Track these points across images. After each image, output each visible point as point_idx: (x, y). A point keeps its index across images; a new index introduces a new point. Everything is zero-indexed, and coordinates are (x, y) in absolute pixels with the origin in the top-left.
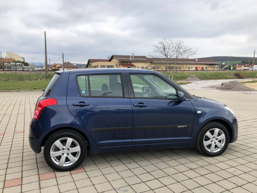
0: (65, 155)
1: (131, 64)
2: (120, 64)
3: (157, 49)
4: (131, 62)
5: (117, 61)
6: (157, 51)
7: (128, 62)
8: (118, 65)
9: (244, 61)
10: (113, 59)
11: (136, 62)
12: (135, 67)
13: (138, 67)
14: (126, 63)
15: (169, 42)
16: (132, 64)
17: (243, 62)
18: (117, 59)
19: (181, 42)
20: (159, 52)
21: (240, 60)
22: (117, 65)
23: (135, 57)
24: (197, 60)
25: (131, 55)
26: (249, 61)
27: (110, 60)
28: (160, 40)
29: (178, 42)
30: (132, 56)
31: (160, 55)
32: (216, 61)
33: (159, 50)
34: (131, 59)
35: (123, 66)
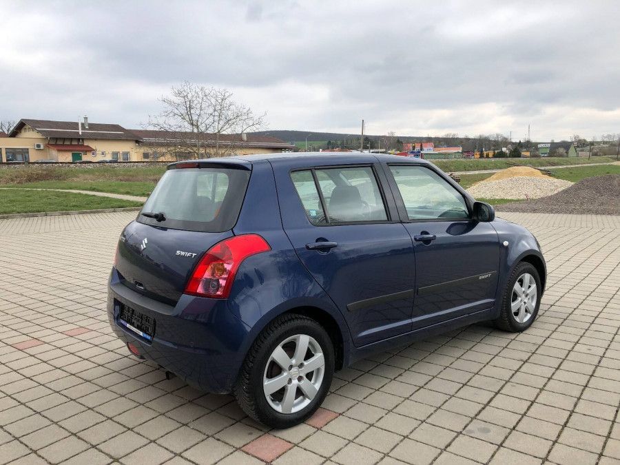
0: (295, 382)
1: (83, 145)
2: (48, 145)
3: (170, 108)
4: (83, 139)
5: (39, 136)
6: (171, 115)
7: (71, 139)
8: (42, 147)
9: (330, 142)
10: (23, 131)
11: (96, 140)
12: (93, 154)
13: (103, 154)
14: (67, 143)
15: (200, 93)
16: (86, 143)
17: (328, 144)
18: (39, 132)
19: (227, 95)
20: (176, 116)
21: (322, 140)
22: (38, 146)
23: (92, 126)
24: (245, 138)
25: (81, 121)
26: (339, 142)
27: (14, 134)
28: (179, 87)
29: (219, 94)
30: (83, 124)
31: (177, 124)
32: (285, 141)
33: (176, 111)
34: (80, 132)
35: (59, 151)
